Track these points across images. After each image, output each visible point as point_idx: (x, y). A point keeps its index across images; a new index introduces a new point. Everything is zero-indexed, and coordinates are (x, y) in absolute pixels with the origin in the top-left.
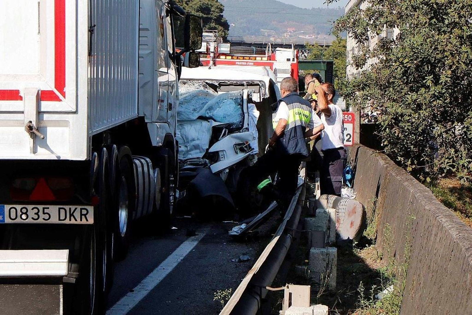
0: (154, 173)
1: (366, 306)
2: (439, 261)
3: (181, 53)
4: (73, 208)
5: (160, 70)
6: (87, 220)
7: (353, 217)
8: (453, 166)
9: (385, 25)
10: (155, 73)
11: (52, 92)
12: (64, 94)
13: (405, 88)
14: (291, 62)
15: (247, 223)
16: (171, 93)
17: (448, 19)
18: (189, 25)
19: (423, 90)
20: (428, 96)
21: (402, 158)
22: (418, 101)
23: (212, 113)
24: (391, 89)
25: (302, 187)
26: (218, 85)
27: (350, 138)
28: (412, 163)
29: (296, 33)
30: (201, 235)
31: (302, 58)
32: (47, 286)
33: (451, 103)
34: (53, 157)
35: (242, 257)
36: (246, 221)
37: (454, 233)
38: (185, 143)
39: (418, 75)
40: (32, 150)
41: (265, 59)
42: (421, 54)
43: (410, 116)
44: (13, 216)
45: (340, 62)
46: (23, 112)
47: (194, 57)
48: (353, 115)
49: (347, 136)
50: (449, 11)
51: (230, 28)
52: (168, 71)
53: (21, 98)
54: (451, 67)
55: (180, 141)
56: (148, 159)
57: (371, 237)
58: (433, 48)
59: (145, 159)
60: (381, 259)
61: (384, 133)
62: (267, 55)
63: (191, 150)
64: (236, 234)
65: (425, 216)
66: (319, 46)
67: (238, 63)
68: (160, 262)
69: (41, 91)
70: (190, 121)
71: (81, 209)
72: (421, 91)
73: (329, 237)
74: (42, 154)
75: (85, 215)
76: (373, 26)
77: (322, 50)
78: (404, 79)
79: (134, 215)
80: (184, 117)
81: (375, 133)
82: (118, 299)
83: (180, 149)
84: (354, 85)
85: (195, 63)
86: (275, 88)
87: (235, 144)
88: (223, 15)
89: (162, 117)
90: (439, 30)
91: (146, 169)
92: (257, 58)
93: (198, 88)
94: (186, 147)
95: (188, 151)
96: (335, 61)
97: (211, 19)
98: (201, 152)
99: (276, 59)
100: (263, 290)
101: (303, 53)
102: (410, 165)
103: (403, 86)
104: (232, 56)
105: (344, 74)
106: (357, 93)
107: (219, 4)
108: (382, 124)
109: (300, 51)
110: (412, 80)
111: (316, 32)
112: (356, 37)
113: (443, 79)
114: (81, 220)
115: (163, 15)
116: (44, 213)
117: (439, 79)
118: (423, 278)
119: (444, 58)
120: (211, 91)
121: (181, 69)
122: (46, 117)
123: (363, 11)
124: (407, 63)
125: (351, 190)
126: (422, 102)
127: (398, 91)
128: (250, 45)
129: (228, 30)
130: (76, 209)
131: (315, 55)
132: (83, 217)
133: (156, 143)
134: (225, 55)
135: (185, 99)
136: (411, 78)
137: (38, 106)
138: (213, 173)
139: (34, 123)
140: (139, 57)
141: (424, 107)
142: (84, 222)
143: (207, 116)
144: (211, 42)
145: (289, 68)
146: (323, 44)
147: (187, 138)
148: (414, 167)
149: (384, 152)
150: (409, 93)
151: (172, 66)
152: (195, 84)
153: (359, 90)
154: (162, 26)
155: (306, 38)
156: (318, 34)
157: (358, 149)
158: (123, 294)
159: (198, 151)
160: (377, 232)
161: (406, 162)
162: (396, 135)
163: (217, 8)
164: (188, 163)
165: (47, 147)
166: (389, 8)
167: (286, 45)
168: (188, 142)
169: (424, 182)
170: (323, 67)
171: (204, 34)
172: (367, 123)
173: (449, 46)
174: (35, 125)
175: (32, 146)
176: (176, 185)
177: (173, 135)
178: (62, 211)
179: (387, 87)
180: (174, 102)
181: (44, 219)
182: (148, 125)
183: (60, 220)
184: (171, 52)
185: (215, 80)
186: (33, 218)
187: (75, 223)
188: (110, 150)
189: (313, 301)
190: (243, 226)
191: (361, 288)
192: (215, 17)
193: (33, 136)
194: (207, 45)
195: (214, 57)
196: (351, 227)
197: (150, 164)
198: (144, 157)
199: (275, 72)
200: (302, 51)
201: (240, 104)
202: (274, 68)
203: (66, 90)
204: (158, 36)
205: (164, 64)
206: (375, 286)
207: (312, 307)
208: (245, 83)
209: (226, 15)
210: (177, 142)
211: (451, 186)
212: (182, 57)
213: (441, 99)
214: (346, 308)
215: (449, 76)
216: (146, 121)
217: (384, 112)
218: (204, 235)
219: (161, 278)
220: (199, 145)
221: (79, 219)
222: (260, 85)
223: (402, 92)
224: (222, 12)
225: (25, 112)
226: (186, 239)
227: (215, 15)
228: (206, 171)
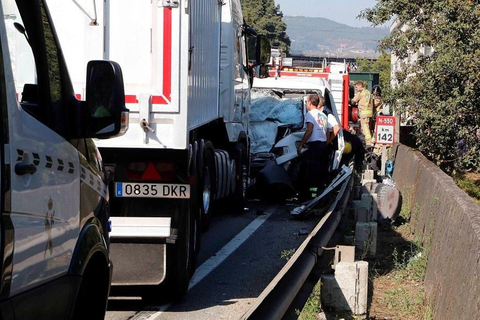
0: (231, 163)
1: (400, 268)
2: (453, 229)
3: (253, 66)
4: (174, 186)
5: (236, 80)
6: (185, 195)
7: (391, 200)
8: (474, 162)
9: (421, 45)
10: (233, 83)
11: (160, 98)
12: (169, 99)
13: (436, 97)
14: (343, 74)
15: (306, 205)
16: (245, 99)
17: (472, 42)
18: (260, 43)
19: (451, 99)
20: (454, 104)
21: (433, 154)
22: (446, 108)
23: (278, 116)
24: (425, 98)
25: (350, 176)
26: (283, 93)
27: (391, 137)
28: (441, 158)
29: (348, 48)
30: (268, 215)
31: (352, 70)
32: (154, 245)
33: (473, 110)
34: (161, 147)
35: (301, 231)
36: (304, 203)
37: (464, 208)
38: (255, 140)
39: (447, 87)
40: (145, 141)
41: (321, 71)
42: (450, 70)
43: (440, 120)
44: (129, 192)
45: (385, 74)
46: (138, 112)
47: (263, 69)
48: (394, 119)
49: (388, 136)
50: (473, 35)
51: (291, 44)
52: (242, 81)
53: (137, 102)
54: (473, 80)
55: (251, 139)
56: (225, 152)
57: (407, 217)
58: (459, 65)
59: (223, 152)
60: (413, 234)
61: (418, 134)
62: (323, 68)
63: (260, 145)
64: (296, 213)
65: (446, 196)
66: (368, 60)
67: (299, 75)
68: (236, 235)
69: (153, 96)
70: (260, 122)
71: (181, 187)
72: (449, 100)
73: (372, 216)
74: (153, 144)
75: (184, 191)
76: (412, 45)
77: (370, 63)
78: (435, 90)
79: (214, 197)
80: (255, 119)
81: (411, 133)
82: (204, 261)
83: (251, 145)
84: (395, 93)
85: (265, 74)
86: (329, 96)
87: (296, 142)
88: (285, 33)
89: (237, 118)
90: (464, 50)
91: (224, 161)
92: (315, 71)
93: (266, 95)
94: (257, 143)
95: (257, 147)
96: (381, 73)
97: (275, 35)
98: (268, 147)
99: (331, 72)
100: (319, 249)
101: (354, 66)
102: (439, 159)
103: (435, 95)
104: (294, 69)
105: (389, 84)
106: (398, 100)
107: (282, 23)
108: (418, 126)
109: (351, 64)
110: (442, 90)
111: (365, 48)
112: (397, 55)
113: (467, 90)
114: (180, 195)
115: (239, 35)
116: (152, 190)
117: (464, 90)
118: (442, 244)
119: (468, 73)
120: (277, 97)
121: (253, 79)
122: (156, 116)
123: (404, 33)
124: (438, 76)
125: (391, 181)
126: (449, 109)
127: (430, 100)
128: (308, 59)
129: (290, 45)
130: (176, 187)
131: (364, 68)
132: (182, 193)
133: (232, 139)
134: (288, 67)
135: (256, 103)
136: (441, 89)
137: (150, 108)
138: (278, 164)
139: (147, 121)
140: (220, 69)
141: (451, 113)
142: (183, 196)
143: (274, 118)
144: (277, 56)
145: (342, 79)
146: (371, 59)
147: (257, 136)
148: (442, 161)
149: (418, 150)
150: (439, 101)
151: (246, 76)
152: (264, 92)
153: (400, 97)
154: (239, 44)
155: (357, 53)
156: (367, 49)
157: (398, 147)
158: (208, 257)
159: (266, 146)
160: (411, 213)
161: (436, 157)
162: (428, 135)
163: (280, 26)
164: (258, 156)
165: (156, 139)
166: (424, 30)
167: (339, 59)
168: (258, 139)
169: (450, 174)
170: (371, 78)
171: (272, 50)
172: (406, 125)
173: (473, 64)
174: (147, 122)
175: (145, 138)
176: (248, 174)
177: (246, 132)
178: (166, 188)
179: (421, 96)
180: (247, 106)
181: (152, 194)
182: (226, 125)
183: (164, 195)
184: (245, 65)
185: (280, 88)
186: (144, 193)
187: (176, 197)
188: (199, 143)
189: (357, 258)
190: (303, 207)
191: (395, 253)
192: (279, 34)
193: (146, 130)
194: (273, 59)
195: (279, 69)
196: (390, 209)
197: (228, 156)
198: (223, 151)
199: (330, 82)
200: (353, 64)
201: (300, 109)
202: (329, 79)
203: (171, 95)
204: (235, 52)
205: (239, 75)
206: (406, 252)
207: (356, 262)
208: (305, 91)
209: (288, 33)
210: (249, 139)
211: (476, 179)
212: (254, 69)
213: (465, 106)
214: (383, 269)
215: (472, 88)
216: (225, 121)
217: (419, 117)
218: (271, 214)
219: (237, 246)
220: (266, 142)
221: (178, 194)
222: (318, 93)
223: (433, 101)
224: (285, 30)
225: (141, 112)
226: (256, 218)
227: (279, 32)
228: (272, 163)
